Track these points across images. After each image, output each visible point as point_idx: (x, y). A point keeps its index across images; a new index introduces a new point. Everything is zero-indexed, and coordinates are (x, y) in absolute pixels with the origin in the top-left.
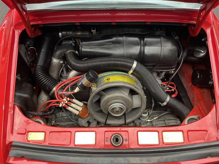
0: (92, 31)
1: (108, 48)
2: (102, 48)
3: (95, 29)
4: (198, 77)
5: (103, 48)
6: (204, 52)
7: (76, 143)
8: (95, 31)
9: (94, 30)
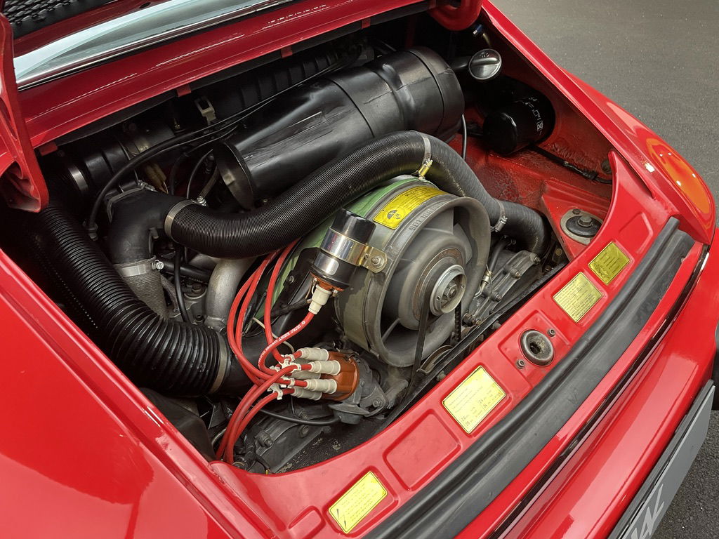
0: (204, 112)
1: (320, 132)
2: (305, 139)
3: (210, 105)
4: (515, 125)
5: (306, 137)
6: (499, 60)
7: (469, 428)
8: (211, 109)
9: (208, 107)
